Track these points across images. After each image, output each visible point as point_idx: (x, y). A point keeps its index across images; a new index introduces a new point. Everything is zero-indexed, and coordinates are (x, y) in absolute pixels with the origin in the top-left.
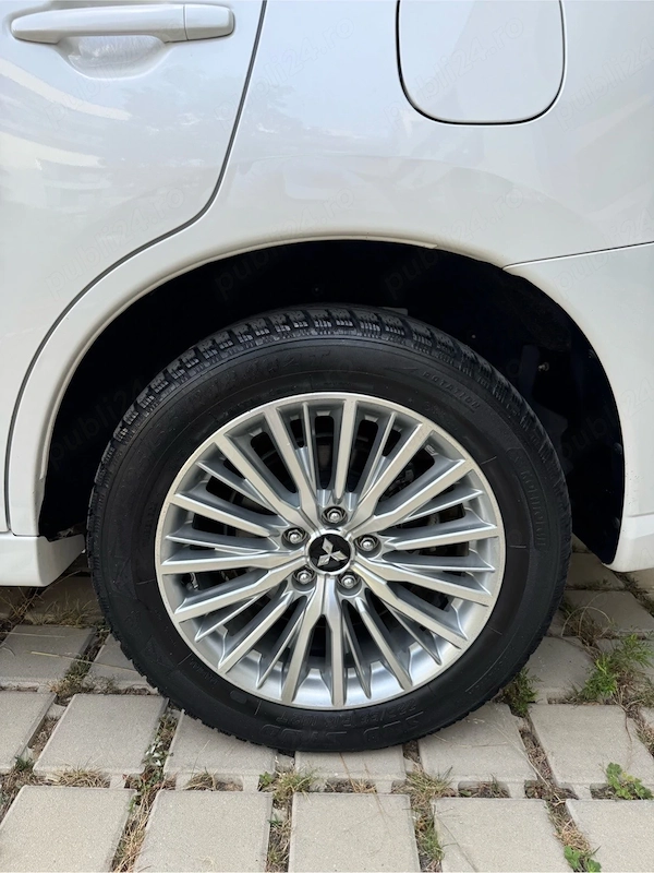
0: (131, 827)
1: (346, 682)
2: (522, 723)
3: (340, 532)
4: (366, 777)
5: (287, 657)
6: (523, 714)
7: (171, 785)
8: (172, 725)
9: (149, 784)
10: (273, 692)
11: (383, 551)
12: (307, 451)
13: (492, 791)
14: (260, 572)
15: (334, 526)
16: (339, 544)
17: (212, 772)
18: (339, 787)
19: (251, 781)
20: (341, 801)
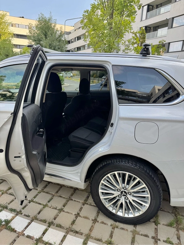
0: (92, 226)
1: (125, 213)
2: (156, 227)
3: (126, 191)
4: (127, 228)
5: (116, 207)
6: (157, 225)
7: (98, 222)
8: (99, 213)
9: (95, 221)
10: (114, 211)
11: (132, 195)
12: (121, 178)
13: (146, 236)
14: (113, 194)
15: (125, 190)
16: (125, 192)
17: (104, 221)
18: (122, 229)
19: (109, 224)
20: (122, 231)
